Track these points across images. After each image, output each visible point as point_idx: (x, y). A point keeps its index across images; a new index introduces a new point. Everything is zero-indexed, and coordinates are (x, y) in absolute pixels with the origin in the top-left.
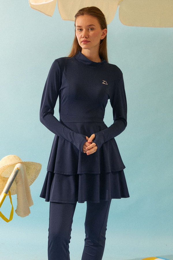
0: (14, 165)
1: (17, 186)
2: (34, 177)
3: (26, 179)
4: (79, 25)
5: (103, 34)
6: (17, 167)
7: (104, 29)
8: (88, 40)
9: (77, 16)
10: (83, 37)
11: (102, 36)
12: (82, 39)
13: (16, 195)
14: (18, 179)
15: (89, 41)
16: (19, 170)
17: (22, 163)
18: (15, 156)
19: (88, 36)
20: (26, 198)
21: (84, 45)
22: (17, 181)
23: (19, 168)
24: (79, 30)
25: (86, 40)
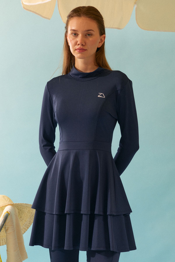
0: (3, 208)
1: (6, 233)
2: (29, 222)
3: (18, 225)
4: (73, 28)
5: (101, 41)
6: (7, 210)
7: (102, 35)
8: (85, 48)
9: (70, 16)
10: (79, 44)
11: (99, 43)
12: (77, 47)
13: (6, 246)
14: (8, 226)
15: (86, 50)
16: (9, 214)
17: (12, 205)
18: (3, 197)
19: (85, 43)
20: (18, 249)
21: (79, 53)
22: (6, 228)
23: (10, 212)
24: (73, 35)
25: (82, 48)
